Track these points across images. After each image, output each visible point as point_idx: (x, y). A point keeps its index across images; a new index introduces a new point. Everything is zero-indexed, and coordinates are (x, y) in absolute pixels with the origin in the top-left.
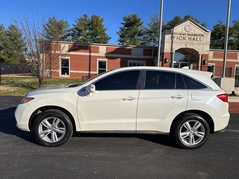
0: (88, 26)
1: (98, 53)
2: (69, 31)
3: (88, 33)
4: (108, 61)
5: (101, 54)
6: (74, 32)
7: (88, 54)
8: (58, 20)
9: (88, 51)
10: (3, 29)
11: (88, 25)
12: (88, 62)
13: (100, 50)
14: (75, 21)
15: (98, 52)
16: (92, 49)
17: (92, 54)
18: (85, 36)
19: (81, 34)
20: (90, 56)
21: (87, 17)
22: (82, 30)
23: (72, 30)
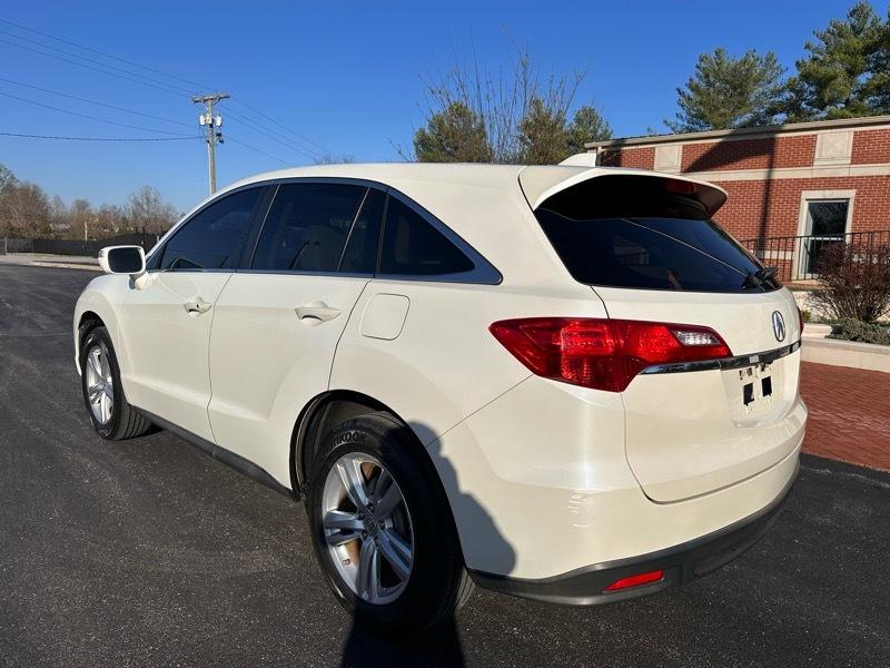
0: (864, 54)
1: (811, 164)
2: (778, 92)
3: (867, 85)
4: (857, 200)
5: (823, 168)
6: (799, 93)
7: (758, 175)
8: (732, 58)
9: (765, 159)
10: (561, 128)
11: (868, 50)
12: (757, 210)
13: (821, 149)
14: (807, 47)
15: (808, 161)
16: (779, 149)
17: (780, 174)
18: (847, 102)
19: (827, 94)
20: (768, 183)
21: (866, 18)
22: (834, 78)
23: (791, 87)
